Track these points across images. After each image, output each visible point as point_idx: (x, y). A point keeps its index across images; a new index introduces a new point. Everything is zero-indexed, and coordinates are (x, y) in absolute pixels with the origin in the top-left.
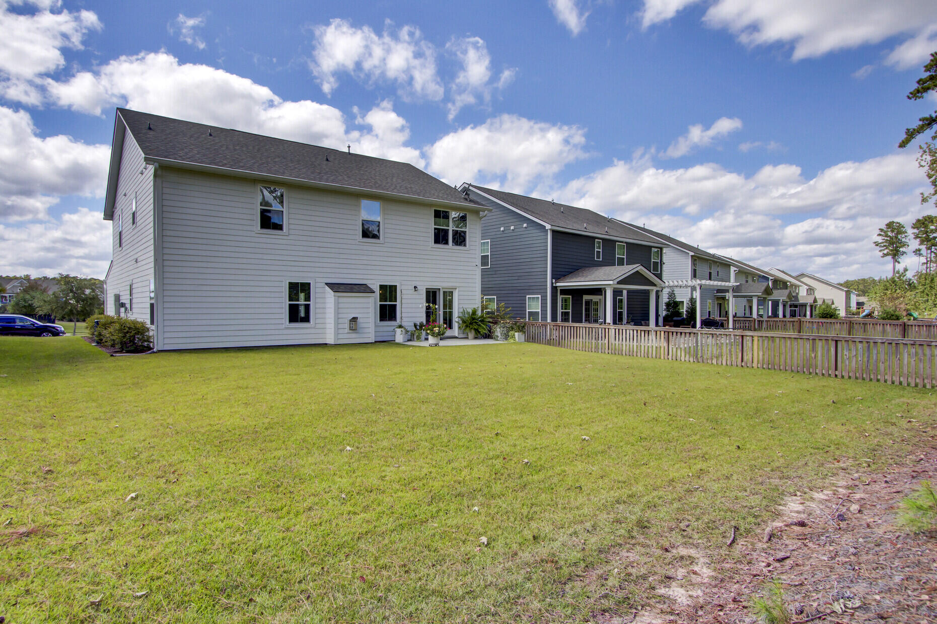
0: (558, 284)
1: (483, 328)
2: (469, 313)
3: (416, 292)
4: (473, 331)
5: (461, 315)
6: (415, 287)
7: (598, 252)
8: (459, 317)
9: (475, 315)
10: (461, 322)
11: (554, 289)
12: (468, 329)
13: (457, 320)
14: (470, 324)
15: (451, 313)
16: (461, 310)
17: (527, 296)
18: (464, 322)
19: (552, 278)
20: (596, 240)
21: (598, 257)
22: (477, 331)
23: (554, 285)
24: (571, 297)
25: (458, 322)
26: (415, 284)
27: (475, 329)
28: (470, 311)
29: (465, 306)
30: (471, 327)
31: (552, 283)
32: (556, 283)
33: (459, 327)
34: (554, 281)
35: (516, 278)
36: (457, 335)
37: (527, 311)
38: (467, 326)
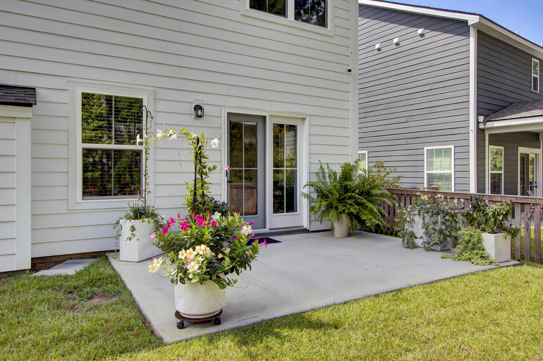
0: (489, 125)
1: (371, 211)
2: (335, 174)
3: (199, 122)
4: (345, 218)
5: (315, 179)
6: (198, 108)
7: (535, 79)
8: (311, 185)
9: (351, 180)
10: (314, 196)
11: (480, 132)
12: (333, 213)
13: (306, 191)
14: (341, 200)
15: (292, 177)
16: (316, 168)
17: (426, 148)
18: (323, 195)
19: (478, 114)
20: (533, 59)
21: (535, 88)
22: (355, 217)
23: (481, 126)
24: (502, 148)
25: (308, 196)
26: (198, 100)
27: (350, 214)
28: (339, 171)
29: (324, 160)
30: (341, 208)
31: (478, 123)
32: (485, 122)
33: (312, 209)
34: (481, 119)
35: (405, 119)
36: (305, 224)
37: (426, 172)
38: (330, 207)
